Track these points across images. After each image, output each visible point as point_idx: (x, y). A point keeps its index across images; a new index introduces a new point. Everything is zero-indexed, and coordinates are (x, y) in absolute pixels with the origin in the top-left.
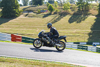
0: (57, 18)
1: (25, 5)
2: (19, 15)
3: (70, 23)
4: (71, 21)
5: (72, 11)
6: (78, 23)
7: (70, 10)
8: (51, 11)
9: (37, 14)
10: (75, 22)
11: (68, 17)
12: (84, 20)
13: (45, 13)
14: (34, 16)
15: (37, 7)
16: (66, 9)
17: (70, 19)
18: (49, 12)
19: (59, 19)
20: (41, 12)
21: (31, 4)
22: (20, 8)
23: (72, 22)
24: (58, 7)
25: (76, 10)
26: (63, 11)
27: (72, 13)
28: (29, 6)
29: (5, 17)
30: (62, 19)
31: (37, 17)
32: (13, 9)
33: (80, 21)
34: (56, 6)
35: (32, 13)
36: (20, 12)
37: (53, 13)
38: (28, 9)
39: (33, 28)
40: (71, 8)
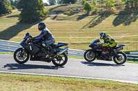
0: (96, 19)
1: (52, 4)
2: (45, 18)
3: (116, 26)
4: (116, 23)
5: (118, 9)
6: (126, 25)
7: (114, 9)
8: (88, 11)
9: (69, 15)
10: (122, 25)
11: (112, 18)
12: (134, 21)
13: (80, 14)
14: (64, 19)
15: (69, 6)
16: (108, 6)
17: (115, 20)
18: (85, 12)
19: (99, 21)
20: (74, 13)
21: (60, 2)
22: (46, 9)
23: (119, 24)
24: (97, 4)
25: (123, 8)
26: (104, 10)
27: (118, 11)
28: (57, 5)
29: (25, 22)
30: (104, 21)
31: (69, 19)
32: (36, 10)
33: (129, 23)
34: (95, 3)
35: (62, 15)
36: (45, 14)
37: (90, 13)
38: (57, 9)
39: (65, 35)
40: (115, 5)
